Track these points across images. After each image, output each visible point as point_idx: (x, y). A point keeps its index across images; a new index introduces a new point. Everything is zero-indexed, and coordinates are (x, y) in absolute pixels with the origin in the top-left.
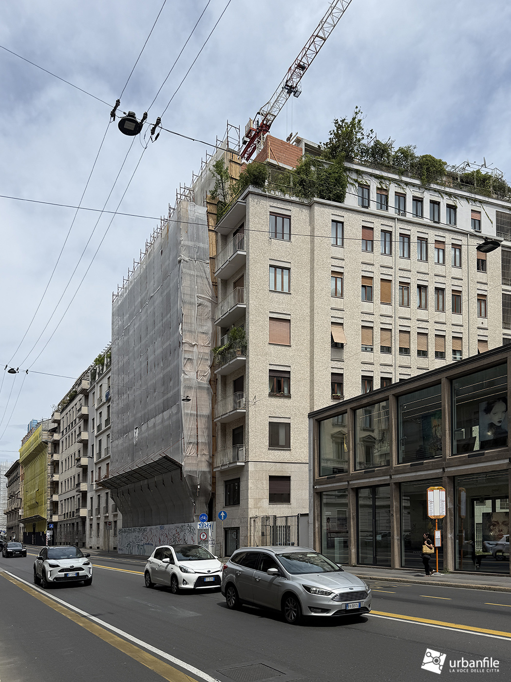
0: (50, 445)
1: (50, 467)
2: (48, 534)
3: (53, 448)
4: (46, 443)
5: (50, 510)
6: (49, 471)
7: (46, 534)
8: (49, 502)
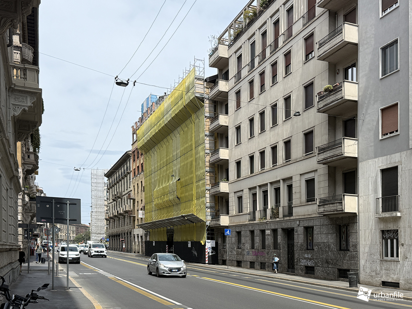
0: (207, 103)
1: (208, 139)
2: (209, 245)
3: (213, 109)
4: (202, 100)
5: (211, 208)
6: (207, 146)
7: (205, 245)
8: (208, 195)
